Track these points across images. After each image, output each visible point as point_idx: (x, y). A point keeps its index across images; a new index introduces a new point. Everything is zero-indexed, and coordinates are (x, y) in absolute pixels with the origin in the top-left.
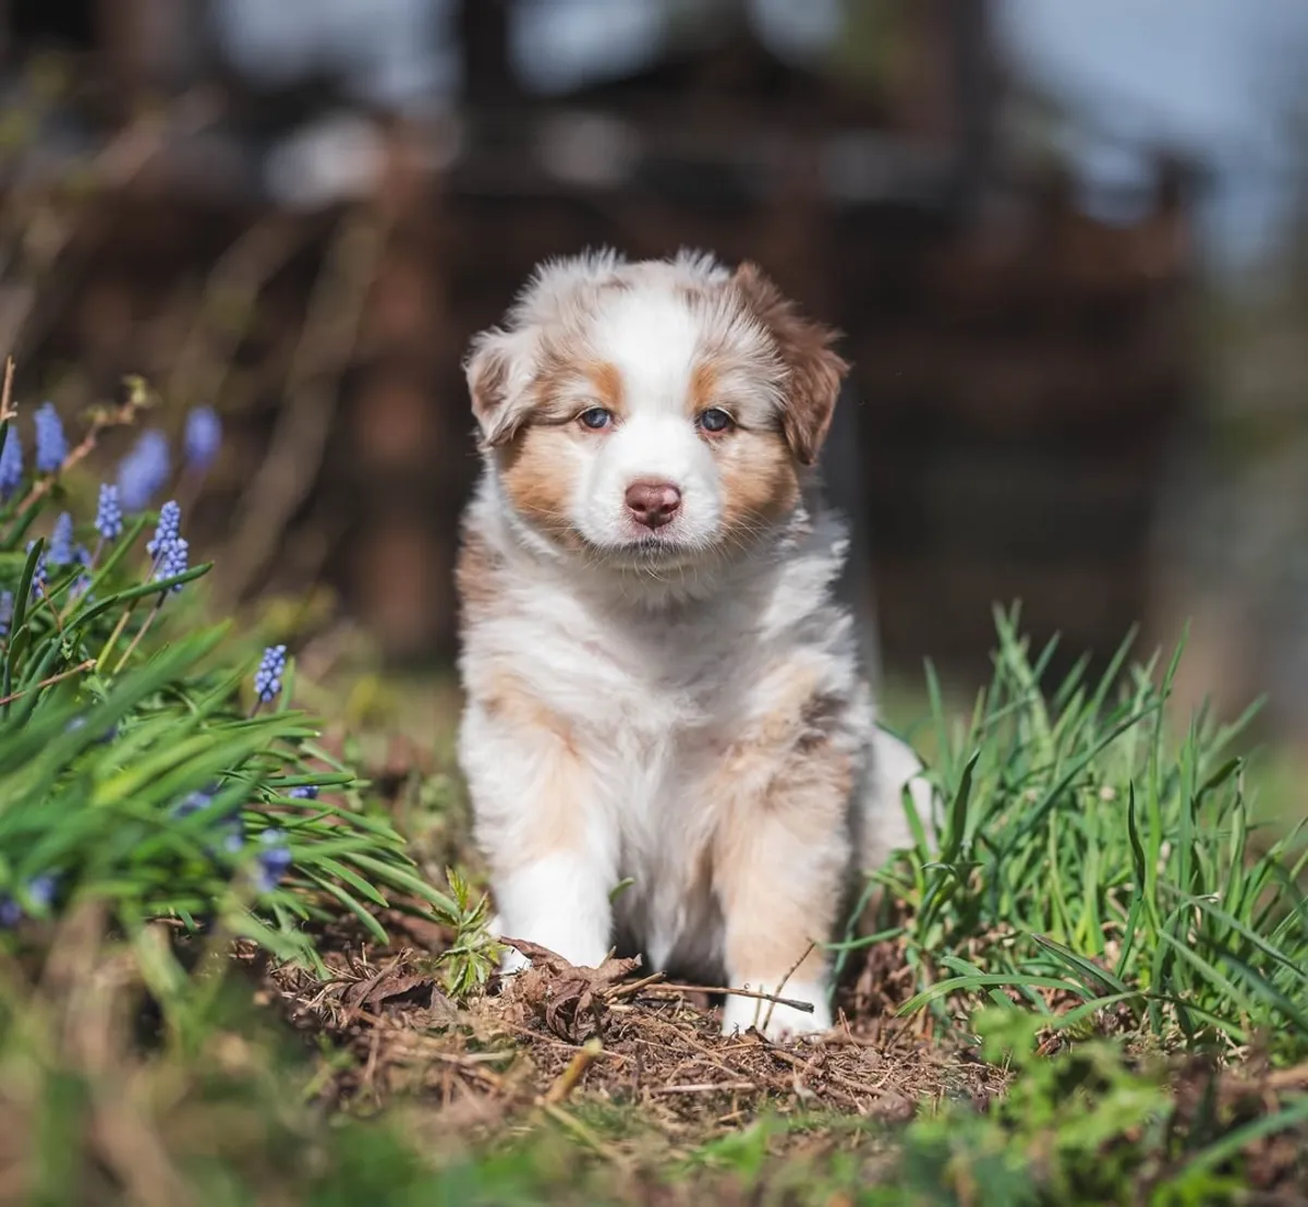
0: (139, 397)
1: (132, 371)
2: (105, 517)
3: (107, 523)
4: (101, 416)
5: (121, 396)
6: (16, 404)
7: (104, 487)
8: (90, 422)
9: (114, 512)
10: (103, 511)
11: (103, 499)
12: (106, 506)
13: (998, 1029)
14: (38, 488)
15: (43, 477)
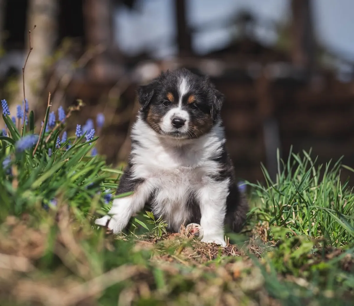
0: (81, 104)
1: (79, 98)
2: (78, 132)
3: (78, 134)
4: (72, 109)
5: (76, 104)
6: (51, 103)
7: (78, 125)
8: (70, 110)
9: (80, 131)
10: (77, 131)
11: (77, 128)
12: (78, 129)
14: (58, 125)
15: (59, 122)
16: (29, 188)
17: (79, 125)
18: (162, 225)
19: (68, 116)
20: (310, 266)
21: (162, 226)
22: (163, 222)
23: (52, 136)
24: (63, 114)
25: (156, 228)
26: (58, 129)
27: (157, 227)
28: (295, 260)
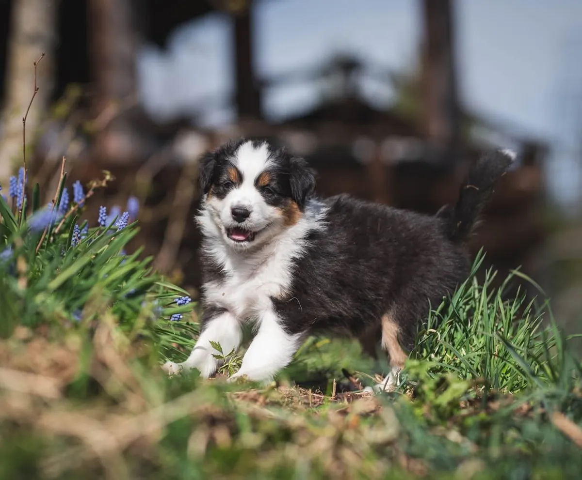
0: (108, 177)
2: (102, 218)
3: (102, 220)
4: (95, 184)
5: (102, 178)
7: (101, 207)
8: (91, 186)
9: (105, 216)
10: (101, 216)
11: (101, 211)
12: (102, 214)
13: (414, 367)
14: (73, 208)
15: (75, 204)
16: (44, 289)
17: (103, 207)
18: (234, 362)
19: (88, 196)
20: (464, 417)
21: (234, 364)
22: (236, 358)
23: (65, 226)
24: (81, 193)
25: (226, 366)
26: (73, 215)
27: (227, 364)
28: (441, 409)
